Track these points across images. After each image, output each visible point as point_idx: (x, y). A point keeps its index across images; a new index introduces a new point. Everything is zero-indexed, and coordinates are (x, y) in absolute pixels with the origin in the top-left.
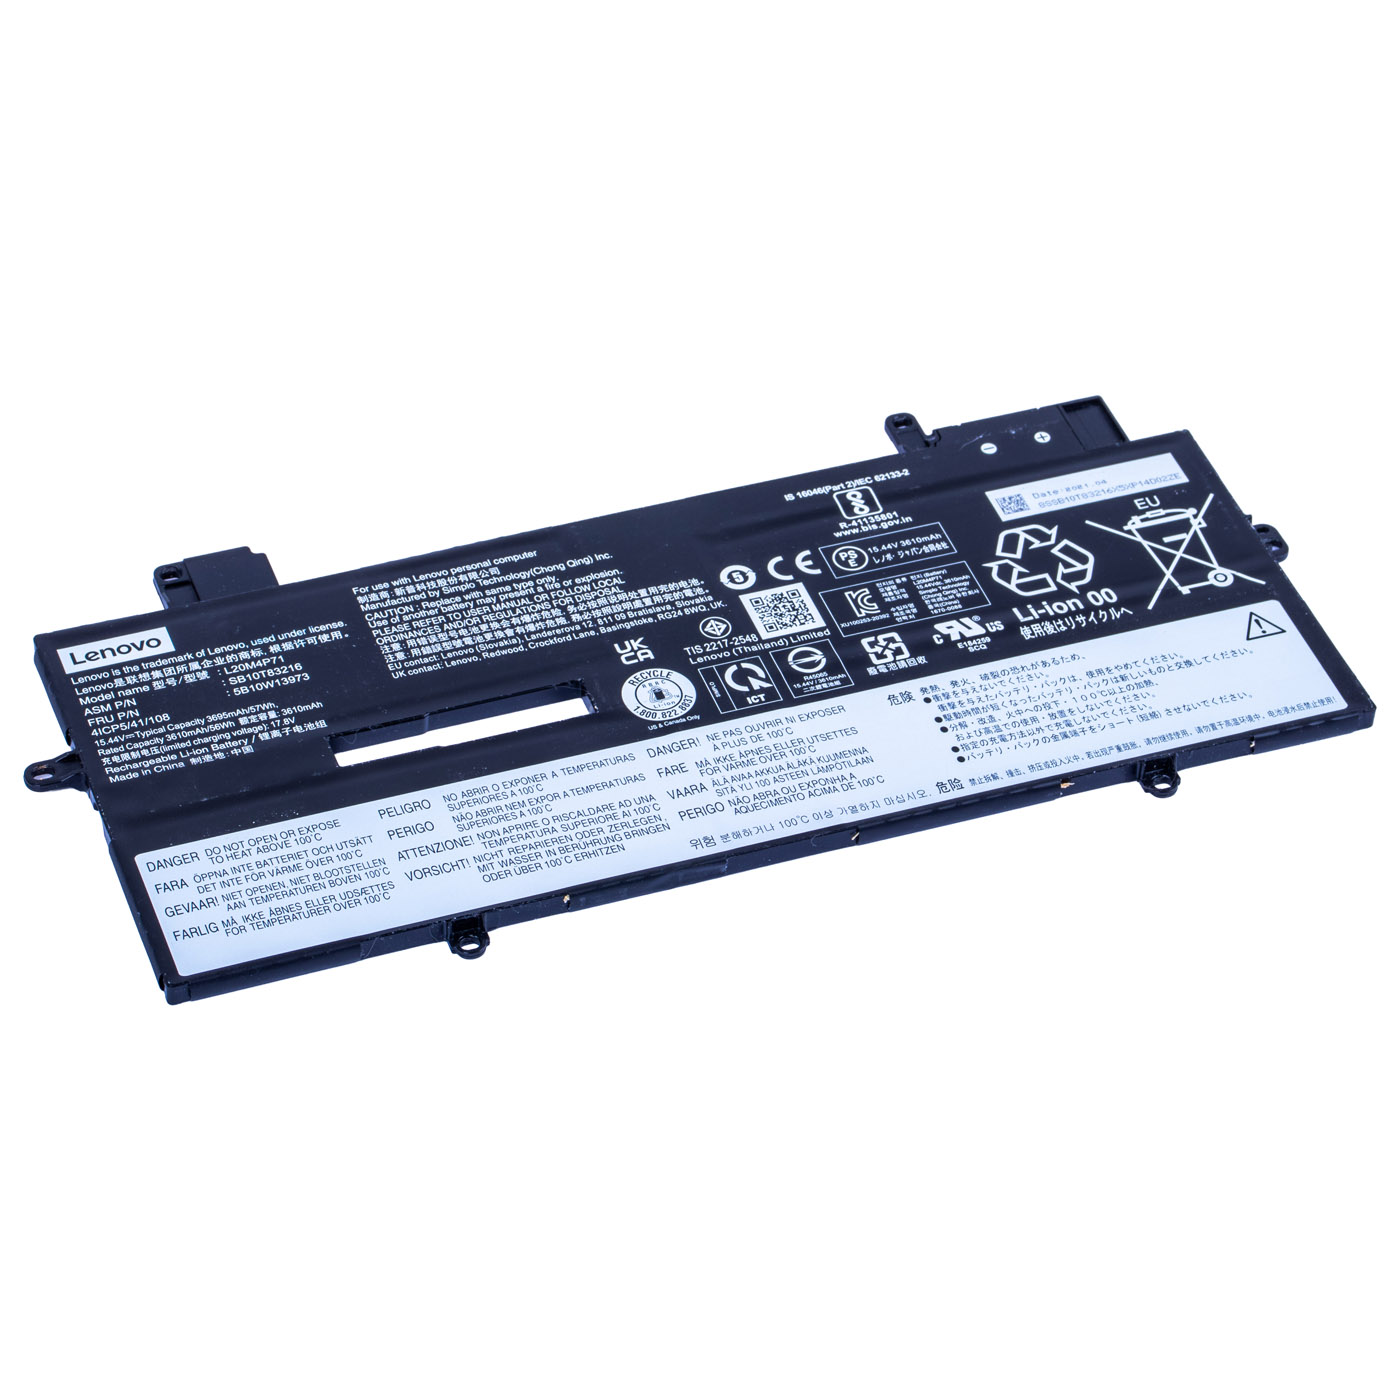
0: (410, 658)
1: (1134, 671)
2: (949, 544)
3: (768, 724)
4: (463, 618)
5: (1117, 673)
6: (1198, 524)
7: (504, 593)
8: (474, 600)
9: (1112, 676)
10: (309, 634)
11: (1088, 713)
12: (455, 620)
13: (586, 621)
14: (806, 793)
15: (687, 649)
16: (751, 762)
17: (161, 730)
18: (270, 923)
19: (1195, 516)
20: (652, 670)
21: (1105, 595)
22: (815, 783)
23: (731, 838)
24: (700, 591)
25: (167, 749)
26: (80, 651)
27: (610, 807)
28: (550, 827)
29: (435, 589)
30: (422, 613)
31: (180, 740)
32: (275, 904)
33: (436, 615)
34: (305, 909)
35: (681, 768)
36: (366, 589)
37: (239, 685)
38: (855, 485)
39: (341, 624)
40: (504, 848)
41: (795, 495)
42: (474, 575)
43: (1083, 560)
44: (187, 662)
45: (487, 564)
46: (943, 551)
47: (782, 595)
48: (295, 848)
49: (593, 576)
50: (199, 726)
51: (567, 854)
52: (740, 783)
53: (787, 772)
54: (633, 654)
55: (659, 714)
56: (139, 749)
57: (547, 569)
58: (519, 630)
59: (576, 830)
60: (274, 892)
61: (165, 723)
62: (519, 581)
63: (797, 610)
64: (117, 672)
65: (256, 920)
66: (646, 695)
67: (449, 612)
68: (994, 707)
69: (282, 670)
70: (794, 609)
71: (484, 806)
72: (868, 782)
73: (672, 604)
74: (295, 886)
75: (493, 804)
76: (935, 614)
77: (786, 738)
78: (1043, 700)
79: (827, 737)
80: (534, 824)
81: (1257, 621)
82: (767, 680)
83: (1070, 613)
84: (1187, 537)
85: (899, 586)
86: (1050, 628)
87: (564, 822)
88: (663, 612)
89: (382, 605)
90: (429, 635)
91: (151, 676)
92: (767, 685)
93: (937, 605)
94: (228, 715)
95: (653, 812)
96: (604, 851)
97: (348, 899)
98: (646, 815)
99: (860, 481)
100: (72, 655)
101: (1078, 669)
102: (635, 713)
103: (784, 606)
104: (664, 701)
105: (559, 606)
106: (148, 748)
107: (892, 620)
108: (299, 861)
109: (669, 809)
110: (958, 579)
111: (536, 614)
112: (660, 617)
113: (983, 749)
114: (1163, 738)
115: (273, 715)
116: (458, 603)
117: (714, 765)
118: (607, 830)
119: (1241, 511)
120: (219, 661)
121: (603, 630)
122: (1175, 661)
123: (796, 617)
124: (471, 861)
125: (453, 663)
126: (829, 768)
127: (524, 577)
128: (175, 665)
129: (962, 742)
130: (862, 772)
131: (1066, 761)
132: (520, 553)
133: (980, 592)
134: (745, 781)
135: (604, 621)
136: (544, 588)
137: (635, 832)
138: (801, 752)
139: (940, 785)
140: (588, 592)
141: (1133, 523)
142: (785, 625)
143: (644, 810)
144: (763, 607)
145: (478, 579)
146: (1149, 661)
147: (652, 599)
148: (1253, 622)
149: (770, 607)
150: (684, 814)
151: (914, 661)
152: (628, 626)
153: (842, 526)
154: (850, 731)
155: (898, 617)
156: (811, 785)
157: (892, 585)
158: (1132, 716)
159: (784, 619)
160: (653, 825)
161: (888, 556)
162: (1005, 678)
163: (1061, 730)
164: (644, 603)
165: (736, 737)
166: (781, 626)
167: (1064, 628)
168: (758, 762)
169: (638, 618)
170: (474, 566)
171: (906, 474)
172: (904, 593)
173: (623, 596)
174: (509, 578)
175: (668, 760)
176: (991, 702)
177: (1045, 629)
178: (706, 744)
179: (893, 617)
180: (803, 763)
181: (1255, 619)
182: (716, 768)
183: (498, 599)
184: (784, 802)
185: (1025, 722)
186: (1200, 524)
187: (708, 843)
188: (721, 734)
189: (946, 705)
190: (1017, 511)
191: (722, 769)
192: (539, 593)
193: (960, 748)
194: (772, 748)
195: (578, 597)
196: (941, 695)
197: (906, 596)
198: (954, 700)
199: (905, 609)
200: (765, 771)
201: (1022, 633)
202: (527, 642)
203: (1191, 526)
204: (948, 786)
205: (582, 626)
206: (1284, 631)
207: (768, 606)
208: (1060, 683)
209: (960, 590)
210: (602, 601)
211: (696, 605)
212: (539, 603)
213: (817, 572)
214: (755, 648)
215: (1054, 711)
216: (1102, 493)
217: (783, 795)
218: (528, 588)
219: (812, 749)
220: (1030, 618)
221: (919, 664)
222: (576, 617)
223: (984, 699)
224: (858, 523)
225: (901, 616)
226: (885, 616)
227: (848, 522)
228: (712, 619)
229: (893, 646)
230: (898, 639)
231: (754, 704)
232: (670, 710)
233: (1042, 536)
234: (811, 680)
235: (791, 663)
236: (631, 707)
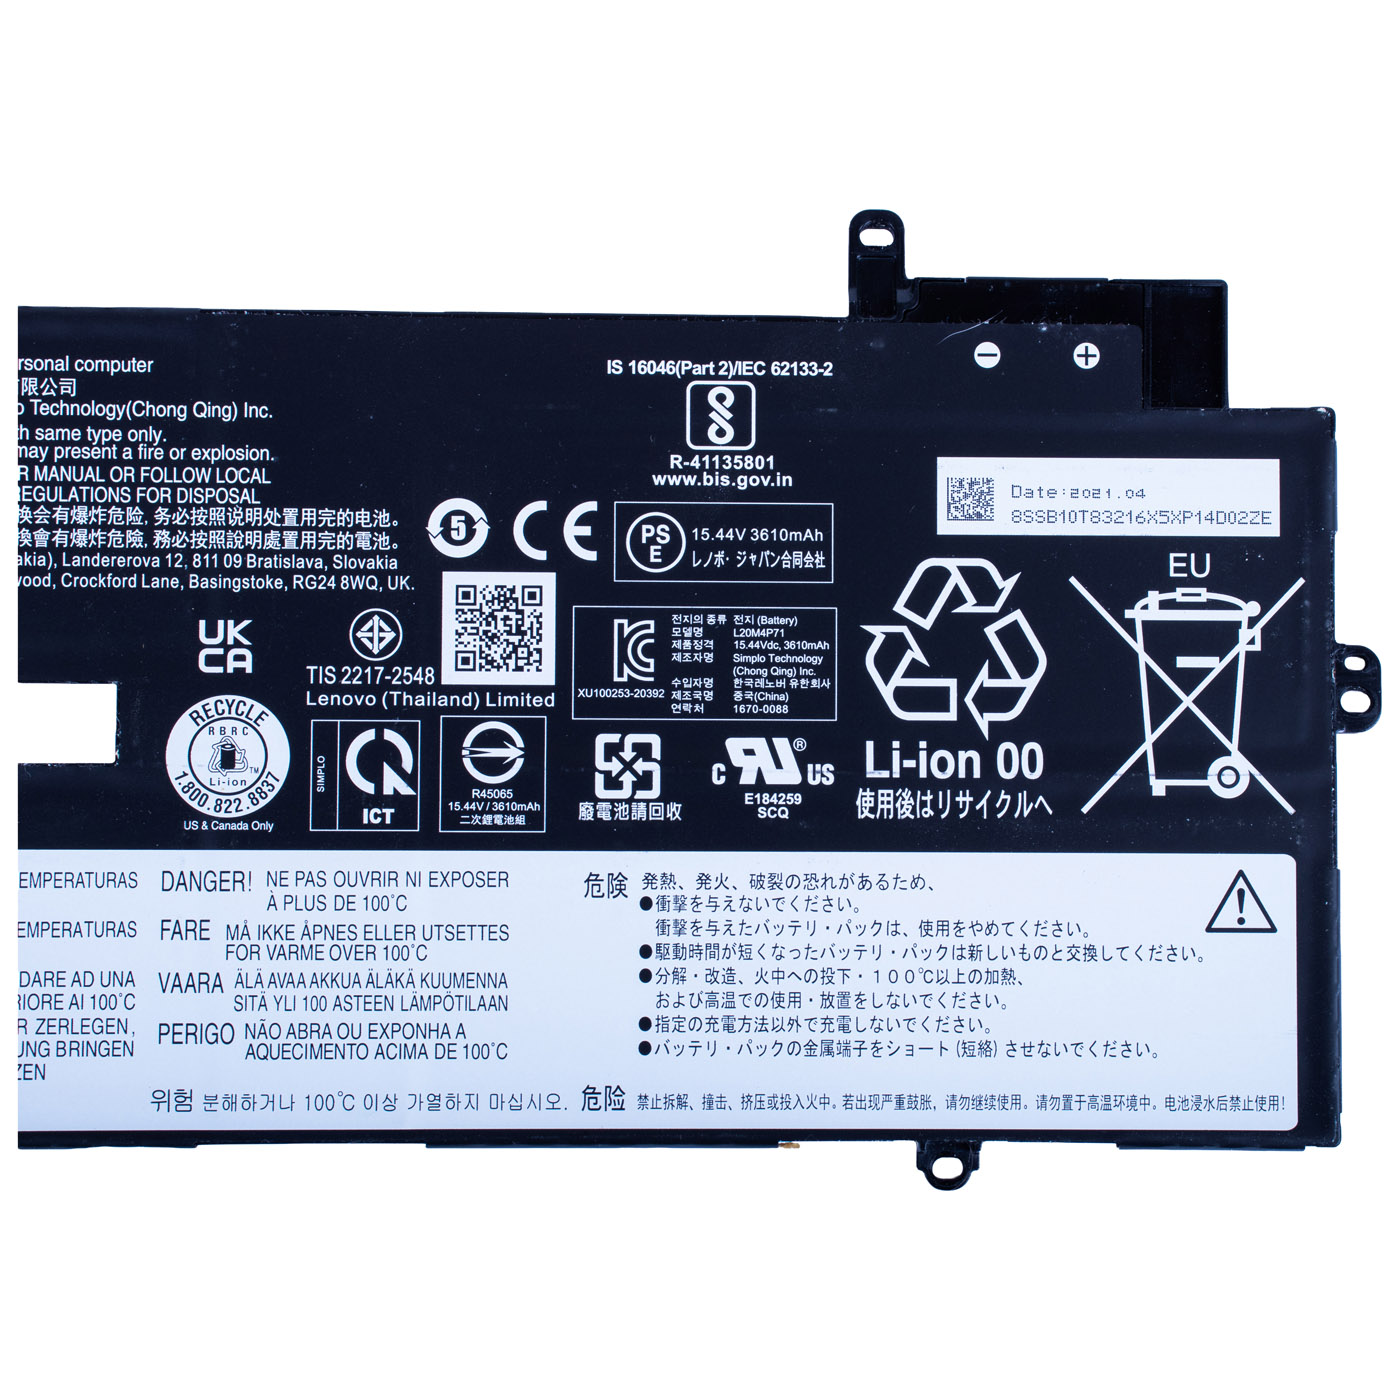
1: (995, 943)
2: (827, 562)
3: (375, 877)
5: (968, 938)
6: (1249, 641)
7: (65, 443)
9: (958, 942)
11: (885, 1012)
13: (174, 550)
14: (373, 1046)
15: (312, 668)
16: (314, 953)
19: (1252, 622)
20: (238, 698)
21: (1024, 760)
22: (396, 1028)
23: (218, 1107)
24: (384, 540)
27: (56, 978)
35: (197, 929)
38: (732, 373)
41: (628, 370)
42: (30, 385)
43: (1026, 667)
45: (61, 365)
46: (812, 573)
47: (513, 591)
49: (223, 453)
52: (280, 992)
53: (363, 991)
54: (220, 651)
55: (211, 803)
57: (156, 412)
58: (60, 537)
62: (99, 423)
63: (524, 633)
66: (207, 749)
68: (745, 952)
70: (520, 632)
72: (480, 1052)
73: (327, 556)
76: (739, 715)
77: (391, 918)
78: (827, 962)
79: (455, 933)
81: (1241, 893)
82: (409, 779)
83: (954, 783)
84: (1216, 665)
85: (710, 633)
86: (905, 806)
88: (305, 572)
92: (408, 791)
93: (749, 695)
95: (120, 1012)
98: (108, 1013)
99: (743, 367)
101: (909, 908)
102: (175, 783)
103: (506, 618)
104: (232, 775)
105: (144, 504)
107: (662, 706)
109: (150, 1007)
110: (808, 646)
111: (100, 510)
112: (298, 581)
113: (686, 1038)
114: (978, 1102)
117: (254, 940)
118: (33, 1025)
119: (1332, 633)
121: (194, 581)
122: (1071, 941)
123: (515, 650)
126: (433, 1002)
127: (111, 417)
129: (663, 1012)
130: (482, 1027)
131: (806, 1103)
132: (126, 357)
133: (832, 686)
134: (289, 991)
135: (203, 561)
136: (135, 453)
137: (75, 1045)
138: (401, 955)
139: (590, 1093)
140: (203, 485)
141: (1145, 607)
142: (491, 662)
143: (108, 1002)
144: (472, 611)
145: (34, 397)
146: (1030, 929)
147: (300, 536)
148: (1234, 894)
149: (482, 613)
150: (167, 1030)
151: (661, 810)
152: (237, 585)
153: (672, 462)
154: (497, 932)
155: (677, 702)
156: (389, 1031)
157: (699, 625)
158: (951, 1040)
159: (494, 647)
160: (110, 1038)
161: (720, 555)
162: (788, 894)
163: (827, 1036)
164: (282, 542)
165: (312, 891)
166: (483, 662)
167: (928, 812)
168: (325, 955)
169: (260, 572)
170: (39, 365)
171: (827, 373)
172: (709, 650)
173: (254, 516)
174: (86, 410)
175: (187, 905)
176: (744, 940)
177: (898, 805)
178: (260, 890)
179: (668, 700)
180: (394, 981)
181: (1241, 888)
182: (255, 949)
183: (50, 455)
184: (332, 1055)
185: (778, 999)
186: (1252, 642)
187: (180, 1103)
188: (291, 877)
189: (671, 923)
190: (970, 518)
191: (264, 953)
192: (122, 463)
193: (654, 1023)
194: (360, 932)
195: (182, 493)
196: (671, 899)
197: (709, 658)
198: (688, 915)
199: (696, 688)
200: (328, 979)
201: (858, 803)
202: (61, 570)
203: (1237, 642)
204: (601, 1099)
205: (164, 562)
206: (1273, 929)
207: (480, 610)
208: (870, 932)
209: (802, 671)
210: (217, 515)
211: (366, 572)
212: (114, 486)
213: (591, 556)
214: (421, 701)
215: (833, 990)
216: (1126, 519)
217: (336, 1040)
218: (110, 444)
219: (422, 953)
220: (885, 774)
221: (667, 819)
222: (161, 538)
223: (735, 929)
224: (703, 463)
225: (683, 702)
226: (656, 693)
227: (688, 455)
228: (379, 613)
229: (641, 766)
230: (656, 753)
231: (370, 825)
232: (232, 798)
233: (984, 589)
234: (481, 800)
235: (464, 752)
236: (174, 769)
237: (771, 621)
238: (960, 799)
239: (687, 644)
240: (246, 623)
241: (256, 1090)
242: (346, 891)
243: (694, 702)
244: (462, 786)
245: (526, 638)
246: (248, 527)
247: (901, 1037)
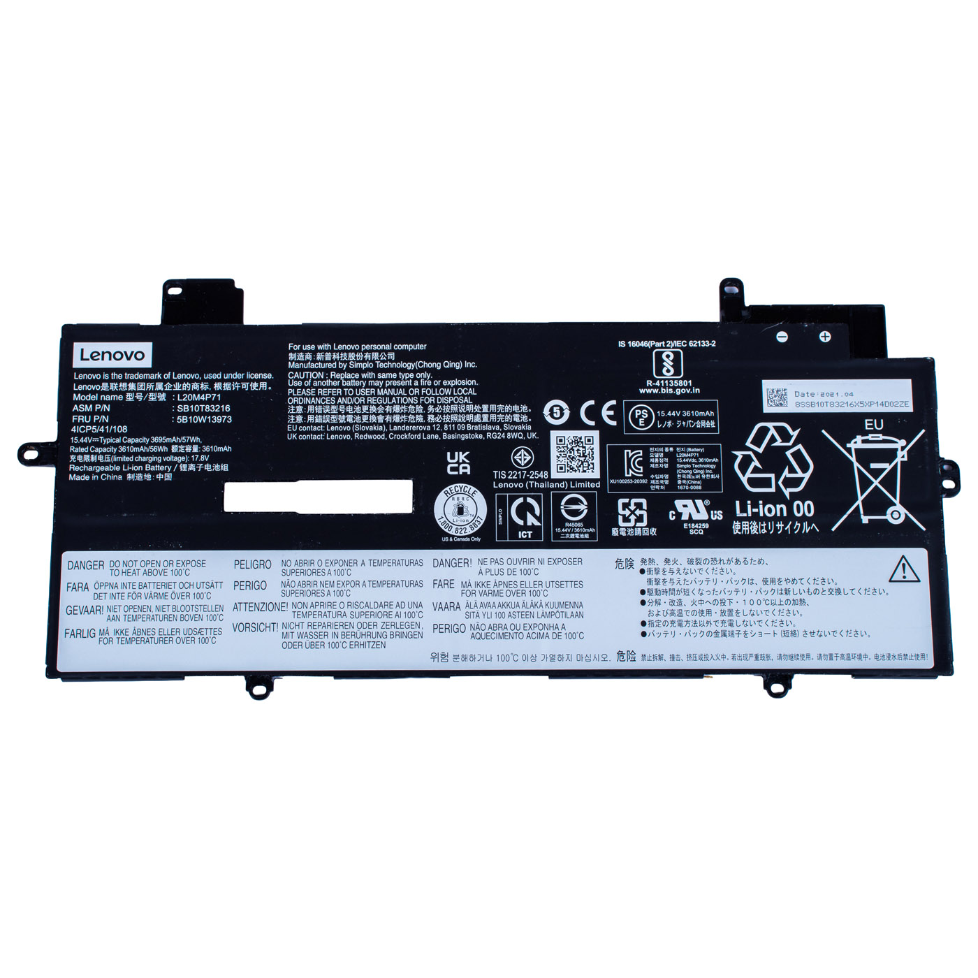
0: (305, 423)
1: (796, 587)
2: (716, 425)
3: (525, 561)
4: (355, 395)
5: (784, 586)
6: (902, 456)
7: (390, 379)
8: (367, 380)
9: (780, 587)
10: (245, 380)
11: (749, 618)
12: (348, 396)
13: (436, 423)
14: (526, 633)
15: (496, 472)
16: (499, 593)
17: (118, 441)
18: (130, 641)
19: (903, 448)
20: (464, 485)
21: (805, 508)
22: (536, 625)
23: (460, 660)
24: (525, 418)
25: (116, 459)
26: (89, 347)
27: (389, 604)
28: (343, 611)
29: (344, 362)
30: (328, 382)
31: (128, 454)
32: (140, 624)
33: (337, 387)
34: (157, 636)
35: (449, 583)
36: (298, 347)
37: (183, 414)
38: (673, 346)
39: (269, 376)
40: (306, 620)
41: (627, 345)
42: (375, 356)
43: (805, 468)
44: (155, 381)
45: (388, 347)
46: (710, 430)
47: (581, 438)
48: (169, 578)
49: (457, 382)
50: (143, 444)
51: (345, 640)
52: (484, 610)
53: (521, 610)
54: (457, 465)
55: (454, 529)
56: (98, 454)
57: (428, 366)
58: (388, 418)
59: (359, 620)
60: (142, 613)
61: (122, 435)
62: (404, 370)
63: (586, 456)
64: (106, 376)
65: (122, 636)
66: (451, 507)
67: (346, 387)
68: (686, 592)
69: (216, 408)
70: (584, 456)
71: (306, 578)
72: (572, 636)
73: (501, 424)
74: (157, 613)
75: (313, 578)
76: (680, 490)
77: (532, 578)
78: (722, 596)
79: (560, 585)
80: (332, 605)
81: (904, 565)
82: (538, 519)
83: (775, 519)
84: (888, 467)
85: (666, 455)
86: (754, 528)
87: (354, 610)
88: (492, 431)
89: (304, 366)
90: (325, 404)
91: (128, 387)
92: (538, 524)
93: (684, 482)
94: (166, 441)
95: (417, 619)
96: (371, 644)
97: (187, 636)
98: (411, 620)
99: (677, 343)
100: (82, 350)
101: (758, 573)
102: (438, 521)
103: (578, 450)
104: (462, 517)
105: (423, 404)
106: (103, 454)
107: (647, 487)
108: (167, 590)
109: (429, 617)
110: (709, 460)
111: (405, 407)
112: (489, 435)
113: (662, 629)
114: (792, 657)
115: (195, 449)
116: (356, 380)
117: (473, 588)
118: (380, 625)
119: (938, 453)
120: (177, 387)
121: (445, 436)
122: (829, 586)
123: (582, 463)
124: (280, 625)
125: (332, 437)
126: (551, 615)
127: (409, 368)
128: (146, 381)
129: (651, 618)
130: (572, 625)
131: (715, 658)
132: (415, 344)
133: (720, 477)
134: (489, 610)
135: (449, 428)
136: (419, 383)
137: (398, 633)
138: (537, 594)
139: (620, 653)
140: (448, 396)
141: (856, 443)
142: (572, 469)
143: (411, 615)
144: (563, 447)
145: (377, 360)
146: (811, 581)
147: (489, 416)
148: (901, 565)
149: (568, 448)
150: (437, 627)
151: (648, 531)
152: (463, 437)
153: (648, 384)
154: (578, 584)
155: (653, 485)
156: (532, 627)
157: (661, 452)
158: (778, 630)
159: (573, 462)
160: (413, 630)
161: (670, 422)
162: (704, 567)
163: (723, 628)
164: (482, 419)
165: (498, 567)
166: (569, 469)
167: (764, 531)
168: (504, 594)
169: (473, 432)
170: (379, 347)
171: (713, 345)
172: (666, 463)
173: (470, 408)
174: (399, 365)
175: (444, 573)
176: (686, 587)
177: (751, 528)
178: (475, 566)
179: (649, 484)
180: (534, 605)
181: (903, 563)
182: (474, 592)
183: (384, 384)
184: (508, 637)
185: (702, 612)
186: (903, 457)
187: (443, 658)
188: (489, 561)
189: (654, 580)
190: (777, 405)
191: (477, 593)
192: (414, 387)
193: (647, 623)
194: (519, 584)
195: (439, 399)
196: (653, 569)
197: (666, 466)
198: (661, 576)
199: (661, 479)
200: (506, 605)
201: (733, 527)
202: (389, 432)
203: (896, 457)
204: (625, 656)
205: (432, 428)
206: (919, 581)
207: (567, 447)
208: (741, 583)
209: (707, 471)
210: (454, 408)
211: (517, 431)
212: (411, 397)
213: (614, 423)
214: (542, 486)
215: (726, 608)
216: (845, 405)
217: (509, 631)
218: (409, 379)
219: (546, 593)
220: (745, 515)
221: (650, 535)
222: (431, 418)
223: (682, 582)
224: (661, 384)
225: (656, 485)
226: (643, 481)
227: (654, 380)
228: (524, 449)
229: (638, 512)
230: (645, 507)
231: (522, 538)
232: (463, 527)
233: (785, 436)
234: (569, 528)
235: (562, 507)
236: (437, 516)
237: (693, 450)
238: (778, 525)
239: (657, 460)
240: (467, 453)
241: (475, 653)
242: (512, 567)
243: (660, 485)
244: (561, 521)
245: (587, 458)
246: (467, 413)
247: (756, 629)
